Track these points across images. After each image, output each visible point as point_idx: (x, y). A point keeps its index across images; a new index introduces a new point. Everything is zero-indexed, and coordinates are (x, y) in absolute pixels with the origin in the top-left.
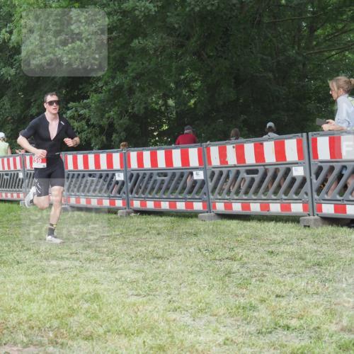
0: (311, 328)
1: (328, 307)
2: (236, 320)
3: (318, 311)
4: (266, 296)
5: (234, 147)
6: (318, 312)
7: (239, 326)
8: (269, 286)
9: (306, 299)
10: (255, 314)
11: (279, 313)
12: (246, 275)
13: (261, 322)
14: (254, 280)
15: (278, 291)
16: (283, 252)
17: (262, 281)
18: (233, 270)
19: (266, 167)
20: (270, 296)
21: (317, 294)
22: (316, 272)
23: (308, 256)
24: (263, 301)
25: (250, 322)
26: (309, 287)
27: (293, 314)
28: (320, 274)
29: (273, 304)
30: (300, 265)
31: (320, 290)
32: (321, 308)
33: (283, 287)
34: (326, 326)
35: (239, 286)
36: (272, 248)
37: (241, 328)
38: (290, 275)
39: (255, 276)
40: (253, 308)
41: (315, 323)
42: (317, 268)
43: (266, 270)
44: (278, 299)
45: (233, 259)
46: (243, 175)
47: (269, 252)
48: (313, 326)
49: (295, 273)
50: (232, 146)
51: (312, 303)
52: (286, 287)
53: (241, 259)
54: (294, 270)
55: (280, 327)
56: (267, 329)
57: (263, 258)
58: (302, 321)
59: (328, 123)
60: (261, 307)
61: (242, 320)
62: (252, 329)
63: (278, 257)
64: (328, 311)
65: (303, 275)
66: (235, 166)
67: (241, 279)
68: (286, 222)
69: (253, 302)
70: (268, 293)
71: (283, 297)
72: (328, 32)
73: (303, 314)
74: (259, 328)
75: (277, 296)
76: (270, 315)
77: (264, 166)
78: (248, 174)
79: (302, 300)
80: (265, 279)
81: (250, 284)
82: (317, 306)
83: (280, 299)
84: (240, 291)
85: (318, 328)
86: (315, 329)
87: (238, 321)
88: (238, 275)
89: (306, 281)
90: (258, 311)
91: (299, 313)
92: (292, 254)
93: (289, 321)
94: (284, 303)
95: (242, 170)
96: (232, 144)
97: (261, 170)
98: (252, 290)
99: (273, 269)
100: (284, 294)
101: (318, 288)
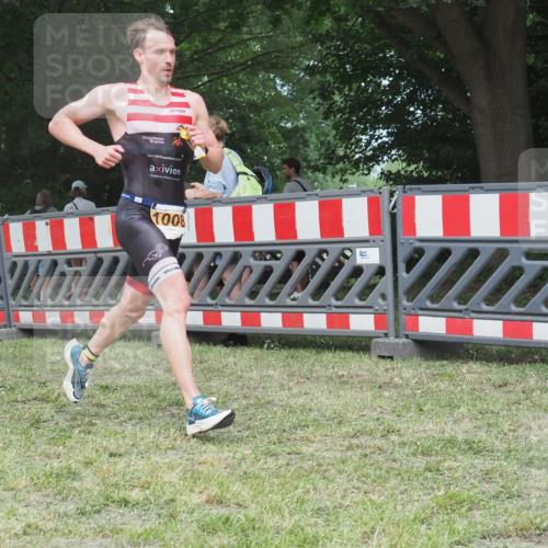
0: (162, 501)
1: (189, 468)
2: (44, 496)
3: (174, 474)
4: (94, 455)
5: (47, 224)
6: (173, 477)
7: (49, 504)
8: (99, 440)
9: (155, 458)
10: (76, 484)
11: (113, 480)
12: (63, 424)
13: (83, 496)
14: (76, 431)
15: (112, 448)
16: (123, 387)
17: (89, 433)
18: (44, 417)
19: (99, 255)
20: (99, 456)
21: (173, 449)
22: (173, 415)
23: (162, 392)
24: (88, 464)
25: (67, 497)
26: (161, 439)
27: (136, 482)
28: (180, 419)
29: (105, 467)
30: (149, 406)
31: (178, 443)
32: (177, 471)
33: (121, 442)
34: (184, 498)
35: (53, 441)
36: (107, 380)
37: (52, 508)
38: (134, 422)
39: (79, 426)
40: (74, 475)
41: (168, 493)
42: (175, 410)
43: (97, 415)
44: (112, 460)
45: (44, 399)
46: (62, 267)
47: (102, 387)
48: (166, 498)
49: (141, 419)
50: (43, 222)
51: (164, 464)
52: (127, 441)
53: (57, 399)
54: (139, 414)
55: (113, 502)
56: (94, 506)
57: (93, 397)
58: (147, 492)
59: (193, 187)
60: (86, 473)
61: (55, 495)
62: (71, 507)
63: (116, 394)
64: (188, 475)
65: (153, 421)
66: (49, 254)
67: (56, 429)
68: (129, 340)
69: (73, 466)
70: (97, 451)
71: (120, 455)
72: (197, 46)
73: (149, 479)
74: (81, 506)
75: (111, 455)
76: (98, 485)
77: (95, 252)
78: (70, 266)
79: (150, 458)
80: (94, 429)
81: (70, 437)
82: (171, 468)
83: (117, 459)
84: (53, 450)
85: (173, 500)
86: (167, 503)
87: (48, 496)
88: (52, 424)
89: (157, 429)
90: (81, 479)
91: (143, 479)
92: (138, 389)
93: (127, 493)
94: (121, 464)
95: (61, 259)
96: (44, 218)
97: (91, 259)
98: (72, 447)
99: (108, 413)
100: (122, 450)
101: (175, 440)
